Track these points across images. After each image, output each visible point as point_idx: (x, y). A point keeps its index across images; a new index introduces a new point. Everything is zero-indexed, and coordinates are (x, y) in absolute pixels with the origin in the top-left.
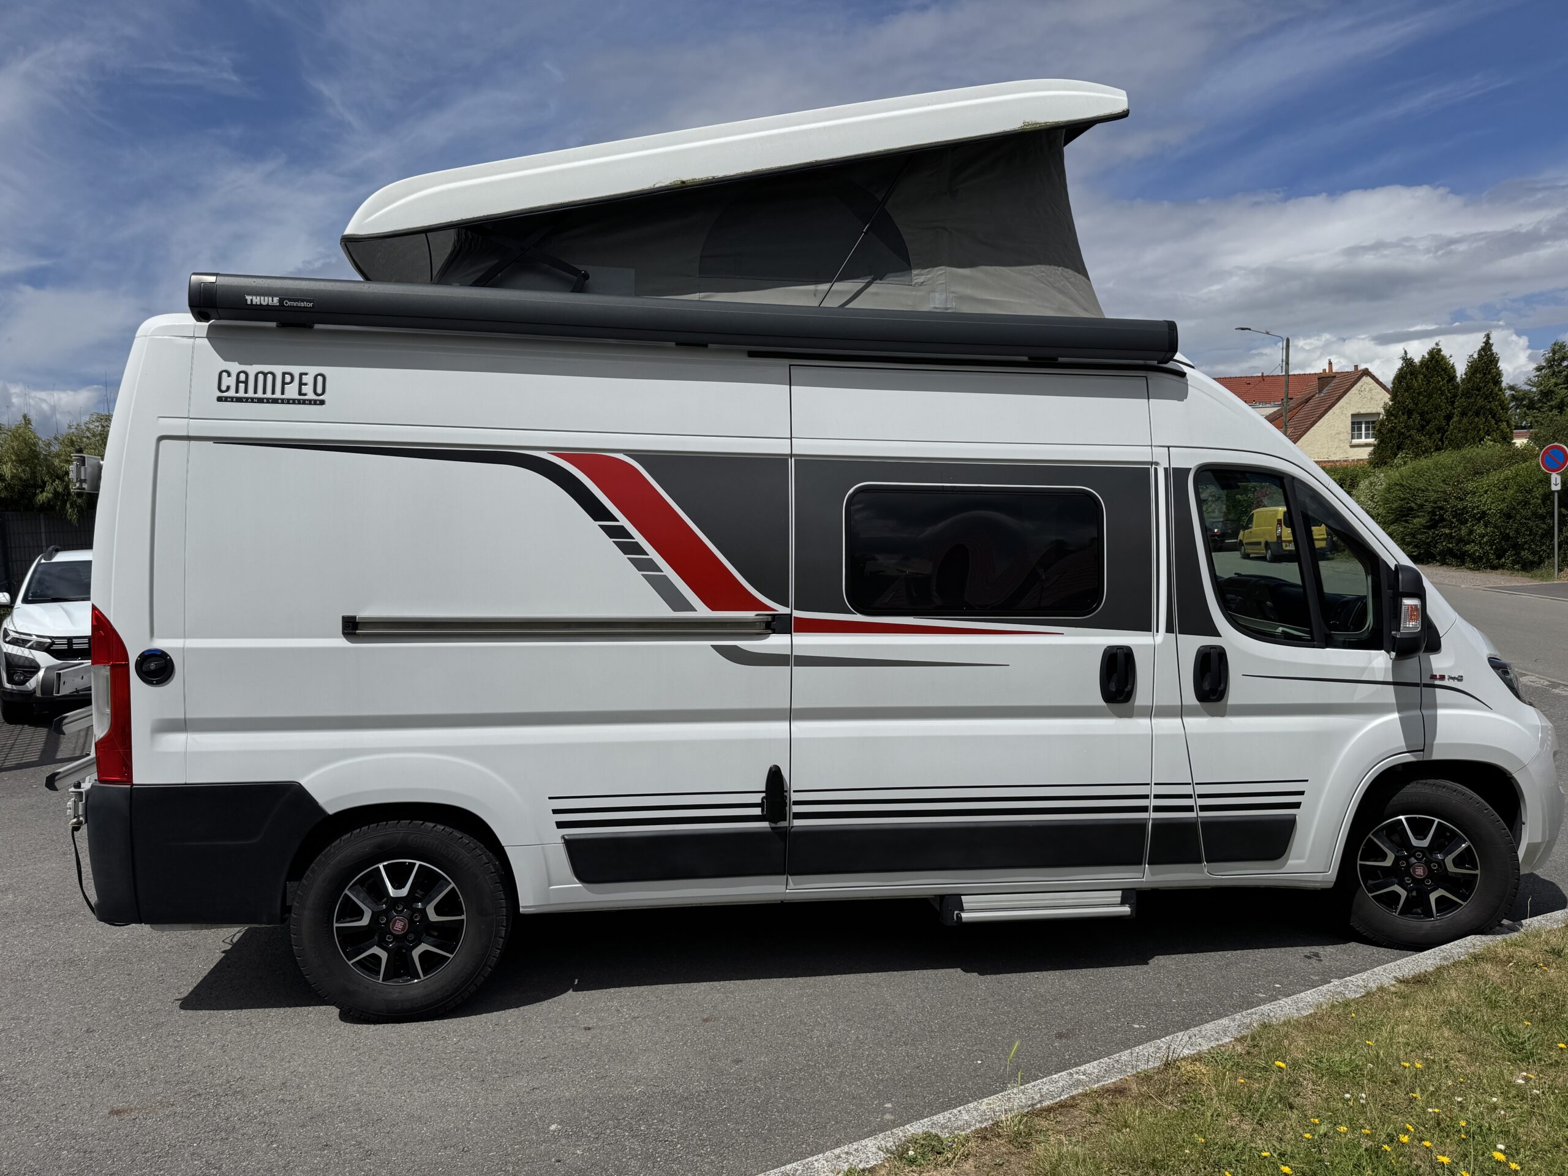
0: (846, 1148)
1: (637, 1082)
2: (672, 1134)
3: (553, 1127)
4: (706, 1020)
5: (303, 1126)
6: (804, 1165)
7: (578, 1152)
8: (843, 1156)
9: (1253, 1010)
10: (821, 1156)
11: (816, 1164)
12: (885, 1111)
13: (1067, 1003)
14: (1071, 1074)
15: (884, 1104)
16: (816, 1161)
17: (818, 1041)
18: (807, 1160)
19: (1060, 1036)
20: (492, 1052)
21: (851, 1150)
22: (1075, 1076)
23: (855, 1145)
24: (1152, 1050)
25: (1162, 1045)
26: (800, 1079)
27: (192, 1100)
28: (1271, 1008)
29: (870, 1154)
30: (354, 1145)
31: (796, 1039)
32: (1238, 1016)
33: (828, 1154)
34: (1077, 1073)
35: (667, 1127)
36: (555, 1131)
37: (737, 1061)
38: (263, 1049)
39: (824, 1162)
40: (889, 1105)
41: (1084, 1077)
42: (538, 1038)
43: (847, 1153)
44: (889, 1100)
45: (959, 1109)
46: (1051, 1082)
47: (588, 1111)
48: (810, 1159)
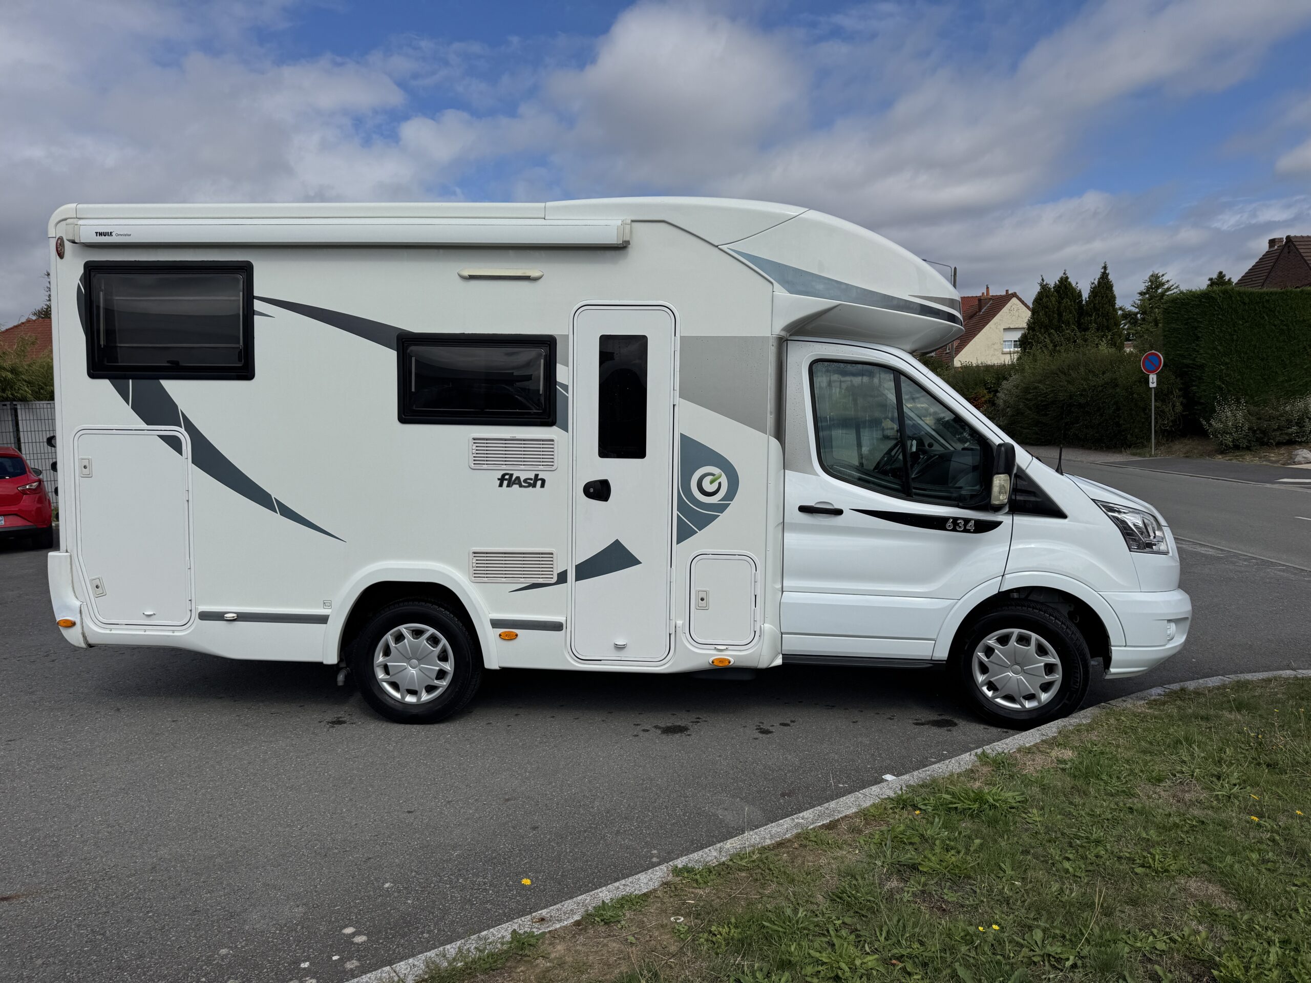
0: (623, 882)
1: (454, 848)
2: (485, 884)
3: (387, 885)
4: (508, 800)
5: (174, 898)
6: (591, 896)
7: (409, 901)
8: (621, 887)
9: (927, 768)
10: (604, 888)
11: (601, 895)
12: (652, 856)
13: (789, 771)
14: (793, 819)
15: (652, 850)
16: (600, 892)
17: (598, 809)
18: (593, 892)
19: (783, 795)
20: (332, 833)
21: (627, 883)
22: (796, 820)
23: (630, 879)
24: (853, 799)
25: (860, 795)
26: (585, 838)
27: (74, 885)
28: (940, 766)
29: (642, 885)
30: (220, 910)
31: (581, 809)
32: (916, 773)
33: (610, 886)
34: (797, 818)
35: (480, 879)
36: (388, 888)
37: (535, 828)
38: (132, 843)
39: (607, 892)
40: (655, 852)
41: (803, 821)
42: (370, 821)
43: (624, 885)
44: (655, 848)
45: (709, 848)
46: (778, 826)
47: (416, 872)
48: (596, 891)
